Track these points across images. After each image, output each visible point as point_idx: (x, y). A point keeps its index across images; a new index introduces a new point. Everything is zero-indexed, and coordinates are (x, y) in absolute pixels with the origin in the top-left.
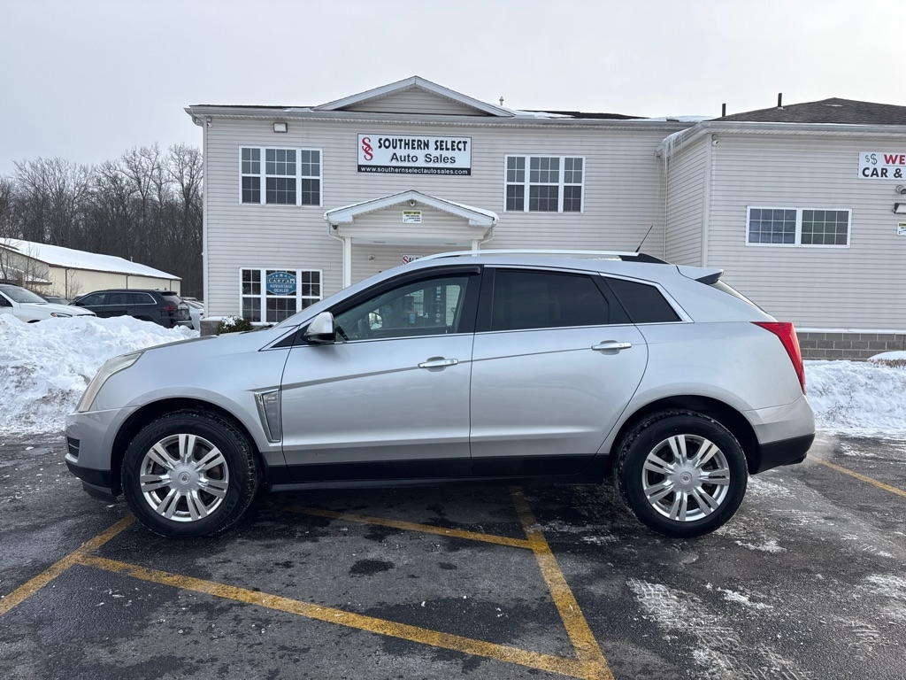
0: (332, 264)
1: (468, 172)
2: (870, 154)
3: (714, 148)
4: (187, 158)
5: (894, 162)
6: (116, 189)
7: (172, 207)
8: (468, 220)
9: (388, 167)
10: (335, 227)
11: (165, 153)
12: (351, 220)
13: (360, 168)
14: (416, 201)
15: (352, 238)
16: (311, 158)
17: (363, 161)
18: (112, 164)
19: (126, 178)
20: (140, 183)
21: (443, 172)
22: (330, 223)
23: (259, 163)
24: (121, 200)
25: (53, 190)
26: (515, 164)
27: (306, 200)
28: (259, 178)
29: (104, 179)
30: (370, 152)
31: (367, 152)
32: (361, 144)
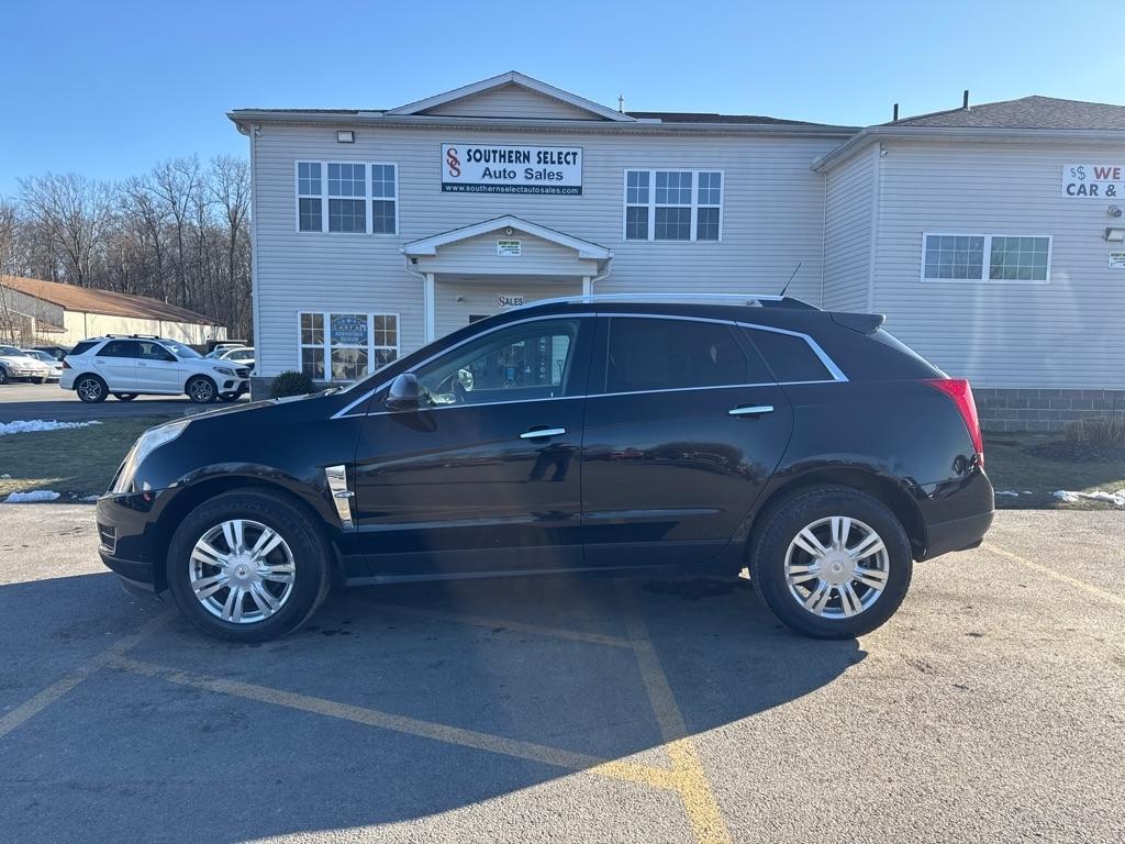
0: (412, 306)
1: (579, 190)
2: (1076, 167)
3: (882, 160)
4: (233, 173)
6: (144, 212)
7: (215, 234)
8: (577, 251)
9: (479, 185)
10: (414, 261)
11: (206, 166)
12: (433, 252)
13: (444, 187)
14: (513, 229)
15: (435, 274)
16: (384, 174)
17: (448, 179)
18: (139, 180)
19: (157, 198)
20: (174, 203)
21: (547, 191)
22: (408, 255)
23: (320, 182)
24: (150, 225)
25: (67, 213)
26: (637, 180)
27: (378, 227)
28: (320, 200)
29: (130, 200)
30: (457, 166)
31: (452, 166)
32: (445, 157)
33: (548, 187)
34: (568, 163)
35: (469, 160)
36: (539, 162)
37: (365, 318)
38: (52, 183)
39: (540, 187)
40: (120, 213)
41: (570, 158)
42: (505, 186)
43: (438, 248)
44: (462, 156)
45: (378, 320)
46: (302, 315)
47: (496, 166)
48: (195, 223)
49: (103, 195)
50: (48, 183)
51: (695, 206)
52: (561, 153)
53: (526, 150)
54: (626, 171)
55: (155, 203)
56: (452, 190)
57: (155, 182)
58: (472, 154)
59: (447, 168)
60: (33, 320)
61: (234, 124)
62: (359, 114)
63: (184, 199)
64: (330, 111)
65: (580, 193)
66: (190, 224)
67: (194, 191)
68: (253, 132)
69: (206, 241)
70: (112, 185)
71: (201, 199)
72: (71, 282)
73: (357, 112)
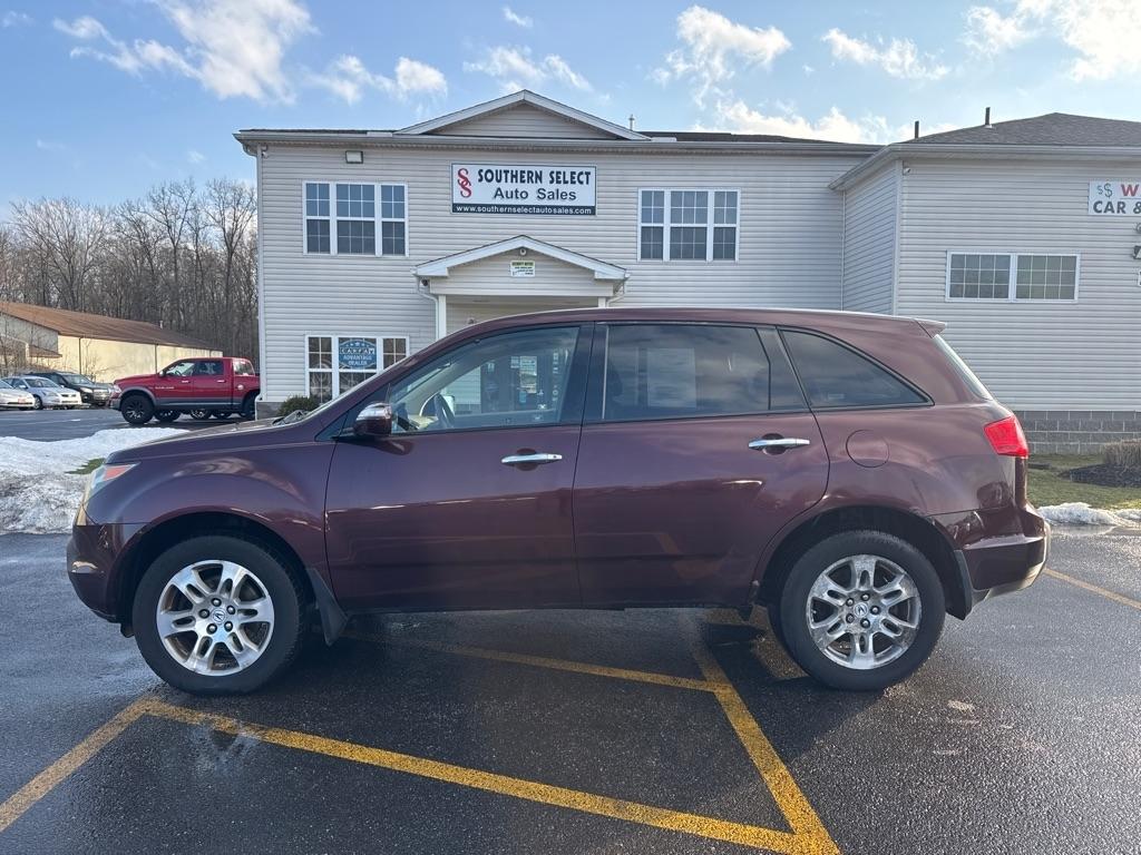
0: (423, 329)
1: (592, 211)
2: (1103, 184)
3: (905, 178)
4: (229, 196)
5: (1133, 194)
6: (139, 236)
7: (211, 258)
8: (592, 272)
9: (490, 206)
10: (426, 283)
11: (201, 190)
12: (446, 273)
13: (455, 207)
14: (527, 249)
15: (447, 296)
16: (394, 195)
17: (458, 199)
18: (133, 204)
19: (152, 220)
20: (169, 227)
21: (560, 211)
22: (419, 277)
23: (328, 202)
24: (146, 249)
25: (61, 237)
26: (652, 200)
27: (387, 249)
28: (328, 221)
29: (125, 224)
30: (467, 186)
31: (463, 187)
32: (456, 177)
33: (561, 207)
34: (581, 183)
35: (480, 180)
36: (552, 182)
37: (374, 341)
38: (47, 207)
39: (552, 207)
40: (114, 237)
41: (583, 178)
42: (517, 206)
43: (451, 269)
44: (473, 176)
45: (387, 343)
46: (310, 338)
47: (507, 186)
48: (191, 247)
49: (97, 219)
50: (42, 207)
51: (710, 225)
52: (574, 173)
53: (538, 169)
54: (640, 190)
55: (150, 227)
56: (463, 211)
57: (149, 206)
58: (483, 174)
59: (457, 188)
60: (27, 345)
61: (240, 145)
62: (369, 134)
63: (180, 222)
64: (338, 132)
65: (593, 213)
66: (186, 248)
67: (189, 214)
68: (259, 152)
69: (202, 264)
70: (107, 208)
71: (196, 222)
72: (65, 307)
73: (365, 132)
